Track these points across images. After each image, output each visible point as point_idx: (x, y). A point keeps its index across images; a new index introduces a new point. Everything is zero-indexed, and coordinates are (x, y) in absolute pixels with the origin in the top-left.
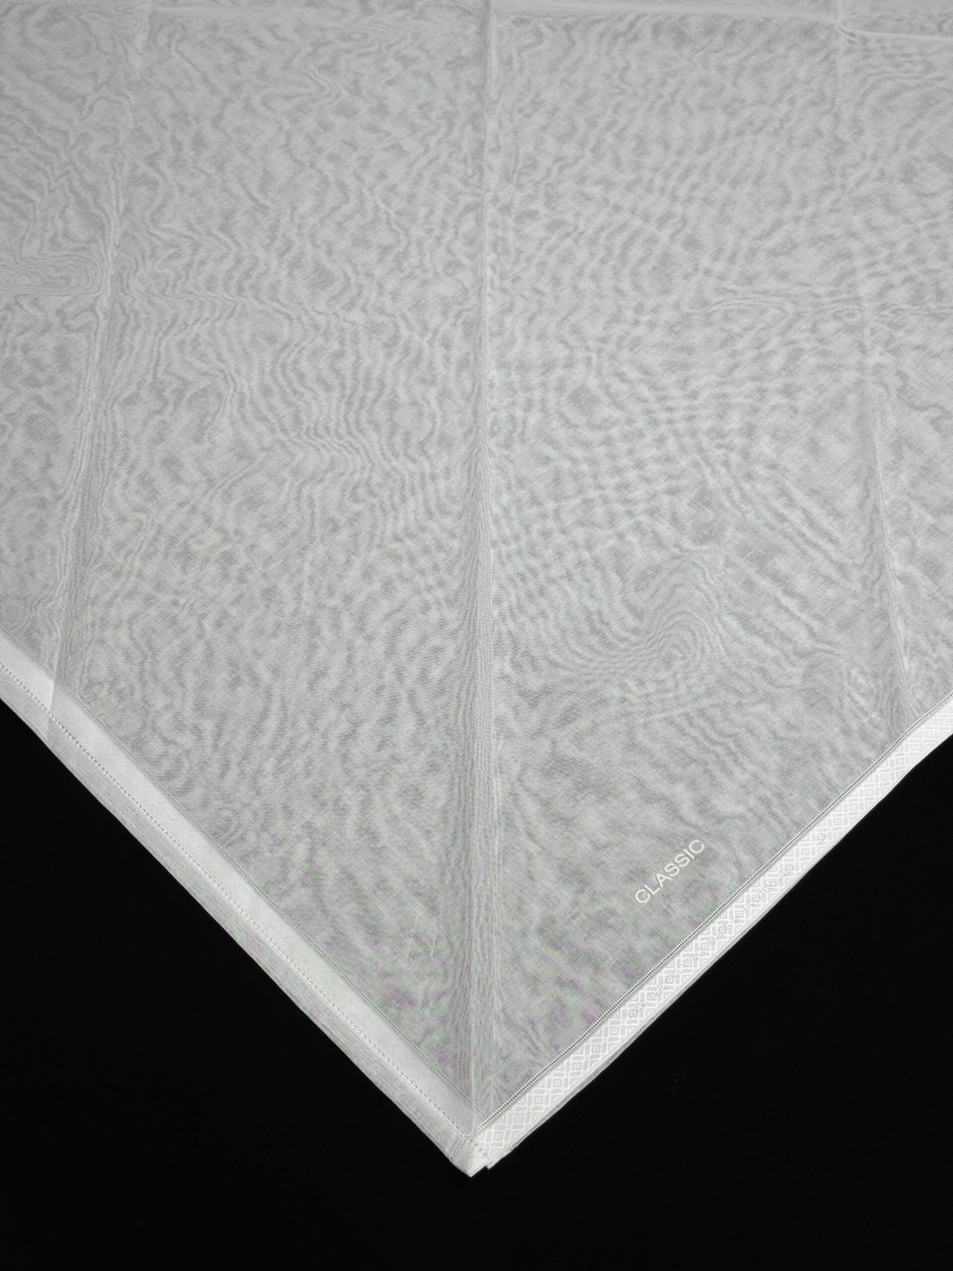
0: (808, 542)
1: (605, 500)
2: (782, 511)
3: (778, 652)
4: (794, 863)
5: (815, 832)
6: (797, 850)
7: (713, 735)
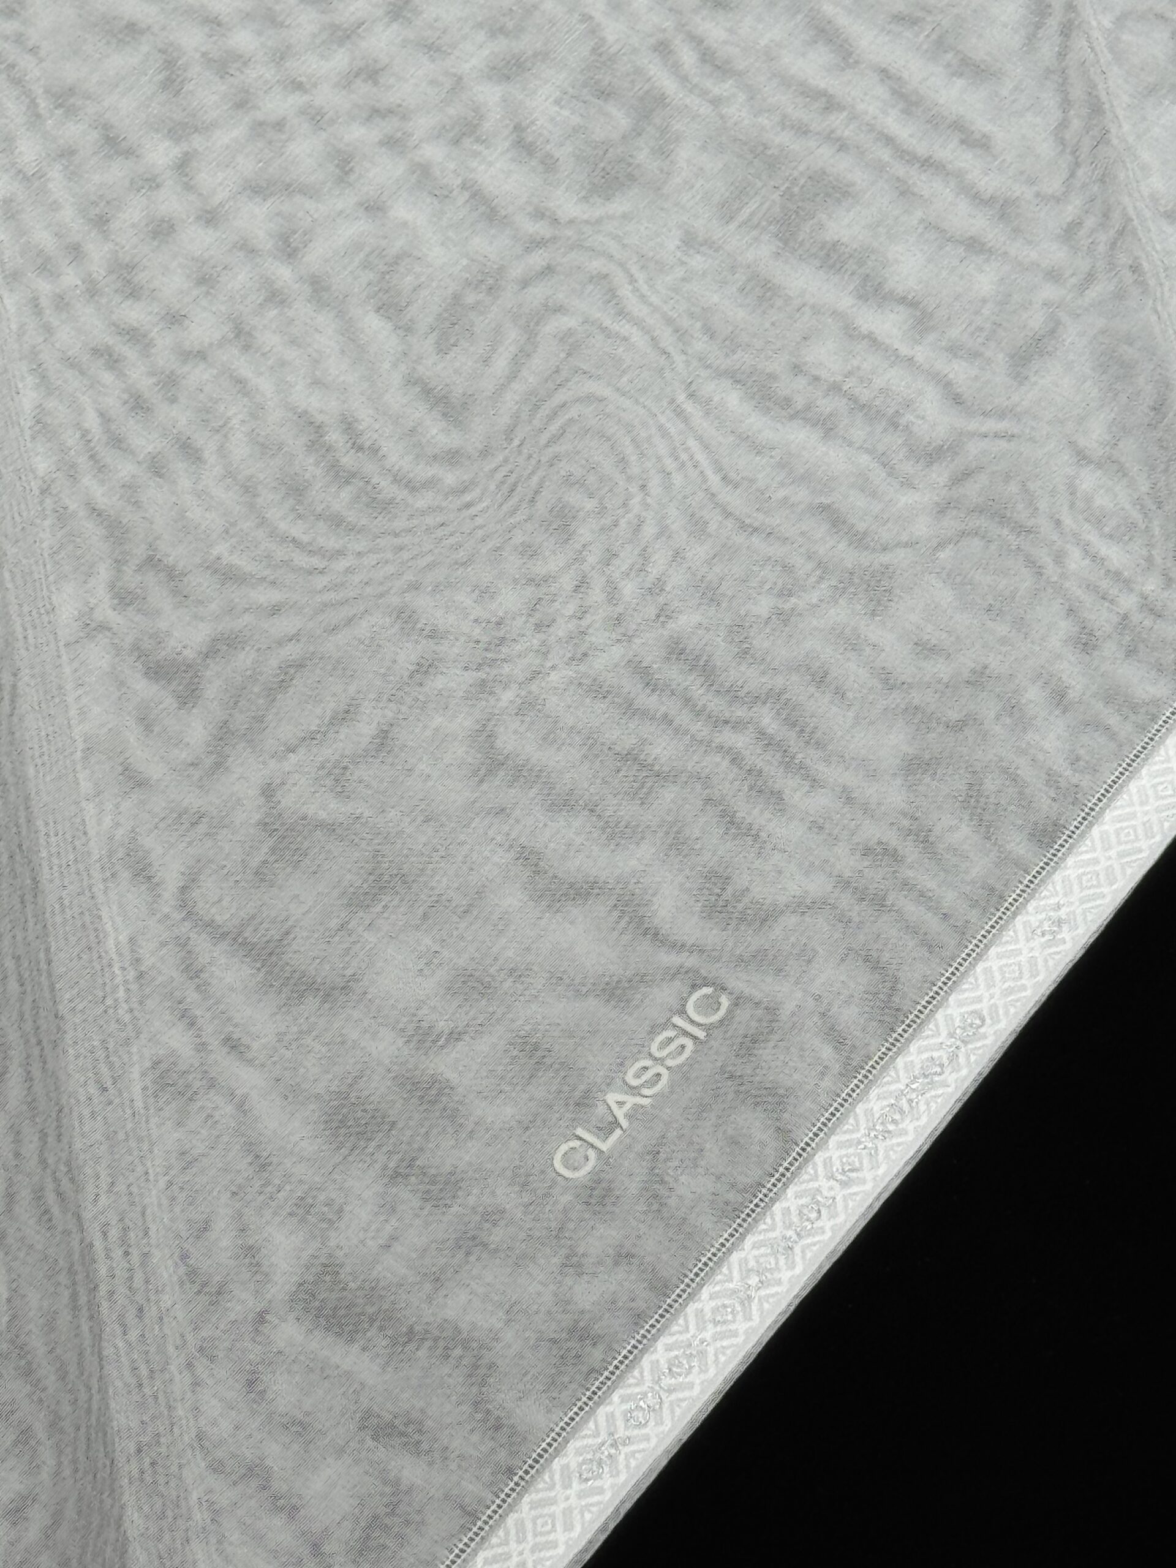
0: (904, 155)
1: (317, 118)
2: (822, 81)
3: (864, 459)
4: (984, 1007)
5: (1033, 914)
6: (988, 971)
7: (717, 705)
